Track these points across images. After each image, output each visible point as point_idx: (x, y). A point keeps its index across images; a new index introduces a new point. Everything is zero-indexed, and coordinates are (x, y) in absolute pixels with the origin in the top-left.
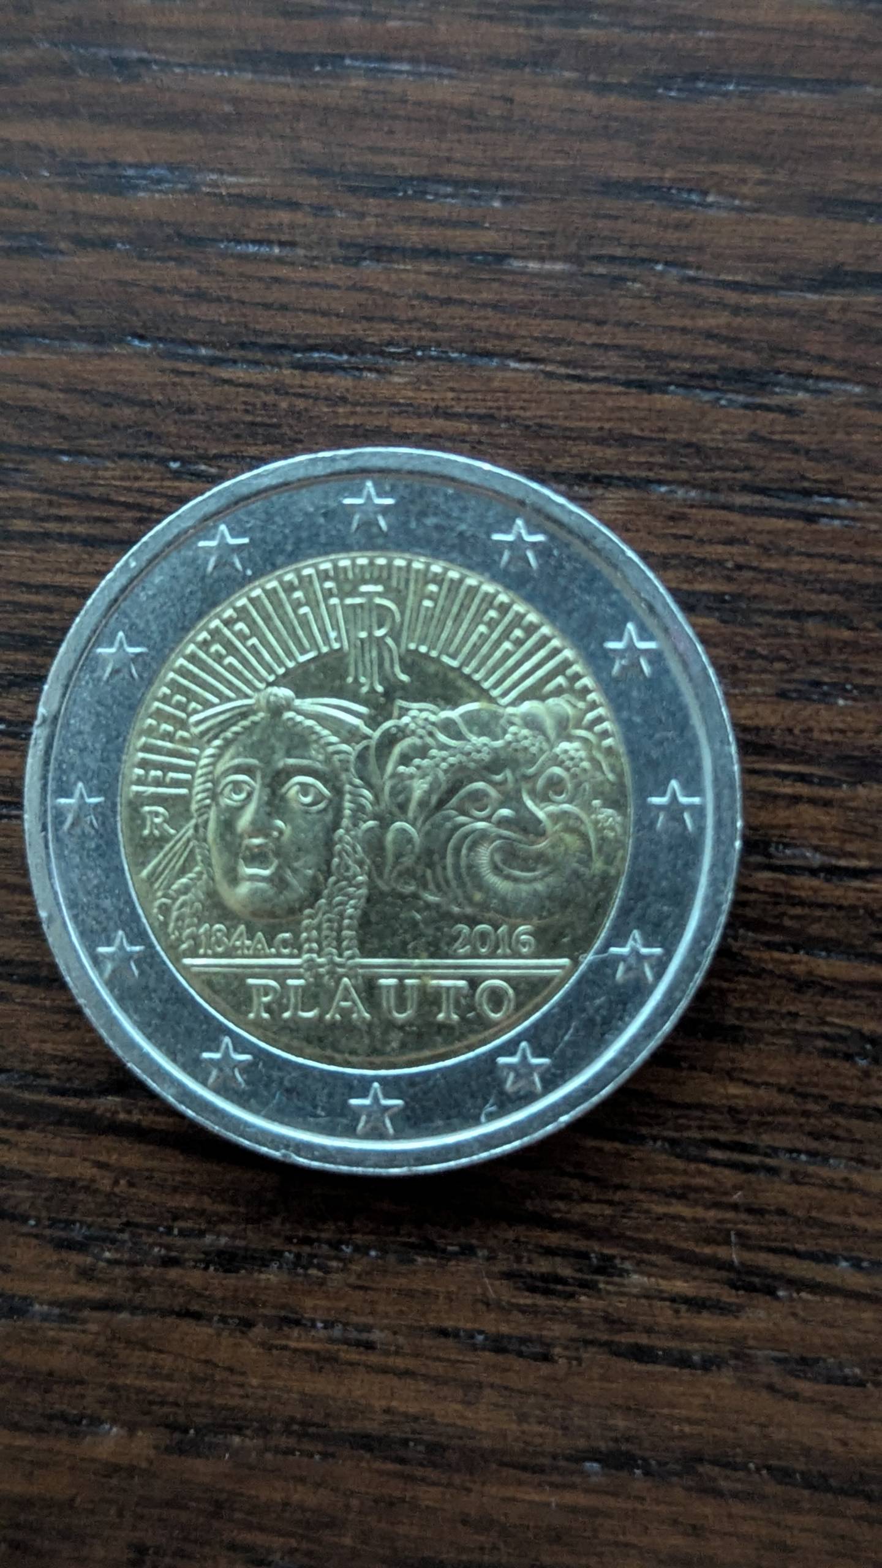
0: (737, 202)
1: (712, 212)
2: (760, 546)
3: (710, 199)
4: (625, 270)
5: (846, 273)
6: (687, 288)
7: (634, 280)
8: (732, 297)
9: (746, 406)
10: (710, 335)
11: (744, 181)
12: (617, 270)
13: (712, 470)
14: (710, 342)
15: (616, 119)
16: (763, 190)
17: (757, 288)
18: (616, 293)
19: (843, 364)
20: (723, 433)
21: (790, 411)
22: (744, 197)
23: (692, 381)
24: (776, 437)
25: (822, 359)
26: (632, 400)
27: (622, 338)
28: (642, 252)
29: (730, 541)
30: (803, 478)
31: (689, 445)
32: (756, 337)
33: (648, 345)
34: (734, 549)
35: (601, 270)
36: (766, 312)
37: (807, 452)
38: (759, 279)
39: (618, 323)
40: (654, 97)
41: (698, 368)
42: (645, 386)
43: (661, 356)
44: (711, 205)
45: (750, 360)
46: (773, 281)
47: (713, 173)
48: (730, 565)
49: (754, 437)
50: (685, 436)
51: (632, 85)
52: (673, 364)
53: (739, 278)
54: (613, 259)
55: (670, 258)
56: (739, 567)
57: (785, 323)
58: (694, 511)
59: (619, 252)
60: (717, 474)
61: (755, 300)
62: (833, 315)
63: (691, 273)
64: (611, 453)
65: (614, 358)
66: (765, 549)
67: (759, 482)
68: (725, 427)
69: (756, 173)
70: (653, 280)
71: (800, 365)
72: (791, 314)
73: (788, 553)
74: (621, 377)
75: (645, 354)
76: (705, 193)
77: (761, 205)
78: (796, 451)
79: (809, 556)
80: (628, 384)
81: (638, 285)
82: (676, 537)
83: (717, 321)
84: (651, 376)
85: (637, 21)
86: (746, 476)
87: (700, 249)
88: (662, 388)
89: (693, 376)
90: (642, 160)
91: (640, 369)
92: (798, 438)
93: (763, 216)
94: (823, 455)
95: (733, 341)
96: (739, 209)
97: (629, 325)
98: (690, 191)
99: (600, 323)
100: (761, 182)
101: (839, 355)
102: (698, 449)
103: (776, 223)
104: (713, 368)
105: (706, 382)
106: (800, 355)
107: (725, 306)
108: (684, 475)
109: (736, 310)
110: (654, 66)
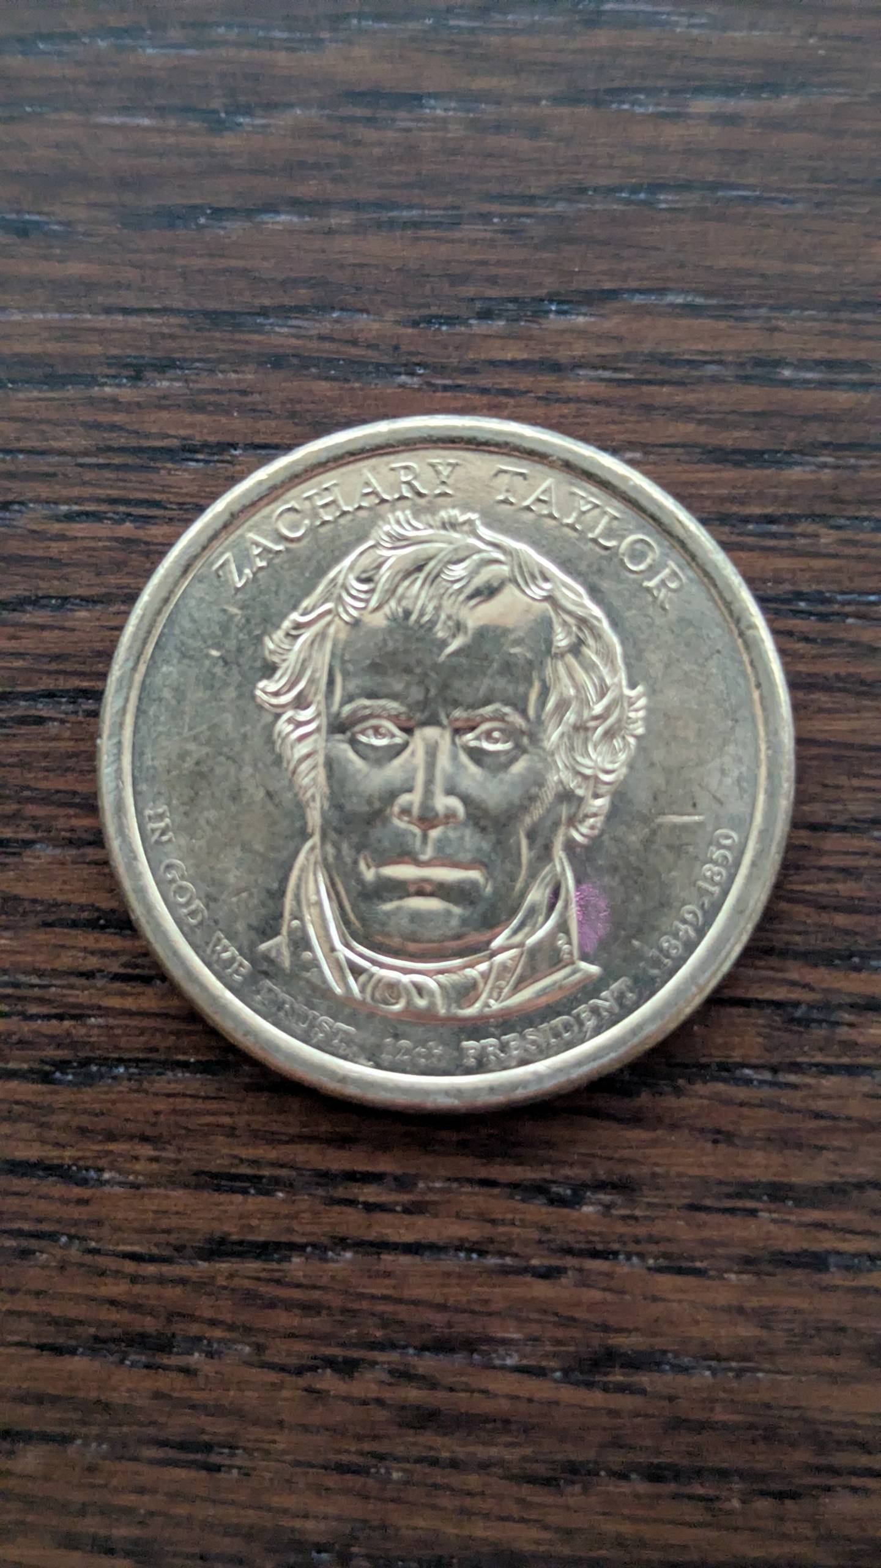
0: (131, 1178)
1: (107, 1189)
2: (166, 1494)
3: (106, 1176)
4: (33, 1244)
5: (234, 1243)
6: (88, 1258)
7: (42, 1252)
8: (130, 1267)
9: (148, 1366)
10: (113, 1302)
11: (136, 1158)
12: (25, 1243)
13: (120, 1425)
14: (113, 1308)
15: (17, 1103)
16: (155, 1166)
17: (152, 1259)
18: (25, 1263)
19: (231, 1327)
20: (129, 1390)
21: (188, 1371)
22: (136, 1173)
23: (97, 1345)
24: (176, 1394)
25: (213, 1323)
26: (45, 1362)
27: (33, 1306)
28: (46, 1227)
29: (141, 1491)
30: (203, 1432)
31: (98, 1402)
32: (153, 1302)
33: (56, 1312)
34: (146, 1498)
35: (11, 1243)
36: (161, 1280)
37: (205, 1407)
38: (155, 1251)
39: (28, 1292)
40: (53, 1082)
41: (104, 1333)
42: (57, 1350)
43: (71, 1323)
44: (107, 1182)
45: (149, 1325)
46: (166, 1253)
47: (108, 1153)
48: (142, 1511)
49: (157, 1395)
50: (94, 1395)
51: (31, 1071)
52: (79, 1329)
53: (136, 1249)
54: (20, 1233)
55: (73, 1231)
56: (152, 1514)
57: (179, 1290)
58: (107, 1462)
59: (26, 1226)
60: (125, 1429)
61: (151, 1269)
62: (221, 1281)
63: (93, 1244)
64: (28, 1410)
65: (26, 1325)
66: (174, 1496)
67: (162, 1435)
68: (130, 1385)
69: (147, 1150)
70: (59, 1253)
71: (194, 1329)
72: (183, 1281)
73: (192, 1500)
74: (34, 1341)
75: (55, 1322)
76: (100, 1170)
77: (154, 1181)
78: (193, 1407)
79: (214, 1502)
80: (41, 1347)
81: (45, 1256)
82: (93, 1486)
83: (117, 1289)
84: (61, 1340)
85: (33, 1010)
86: (152, 1431)
87: (99, 1223)
88: (72, 1352)
89: (96, 1339)
90: (43, 1142)
91: (50, 1335)
92: (195, 1395)
93: (155, 1191)
94: (218, 1411)
95: (136, 1308)
96: (135, 1186)
97: (38, 1293)
98: (87, 1169)
99: (13, 1292)
100: (153, 1159)
101: (228, 1317)
102: (107, 1407)
103: (167, 1197)
104: (117, 1331)
105: (113, 1346)
106: (191, 1318)
107: (125, 1276)
108: (95, 1430)
109: (134, 1279)
110: (51, 1053)
